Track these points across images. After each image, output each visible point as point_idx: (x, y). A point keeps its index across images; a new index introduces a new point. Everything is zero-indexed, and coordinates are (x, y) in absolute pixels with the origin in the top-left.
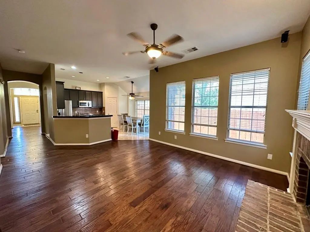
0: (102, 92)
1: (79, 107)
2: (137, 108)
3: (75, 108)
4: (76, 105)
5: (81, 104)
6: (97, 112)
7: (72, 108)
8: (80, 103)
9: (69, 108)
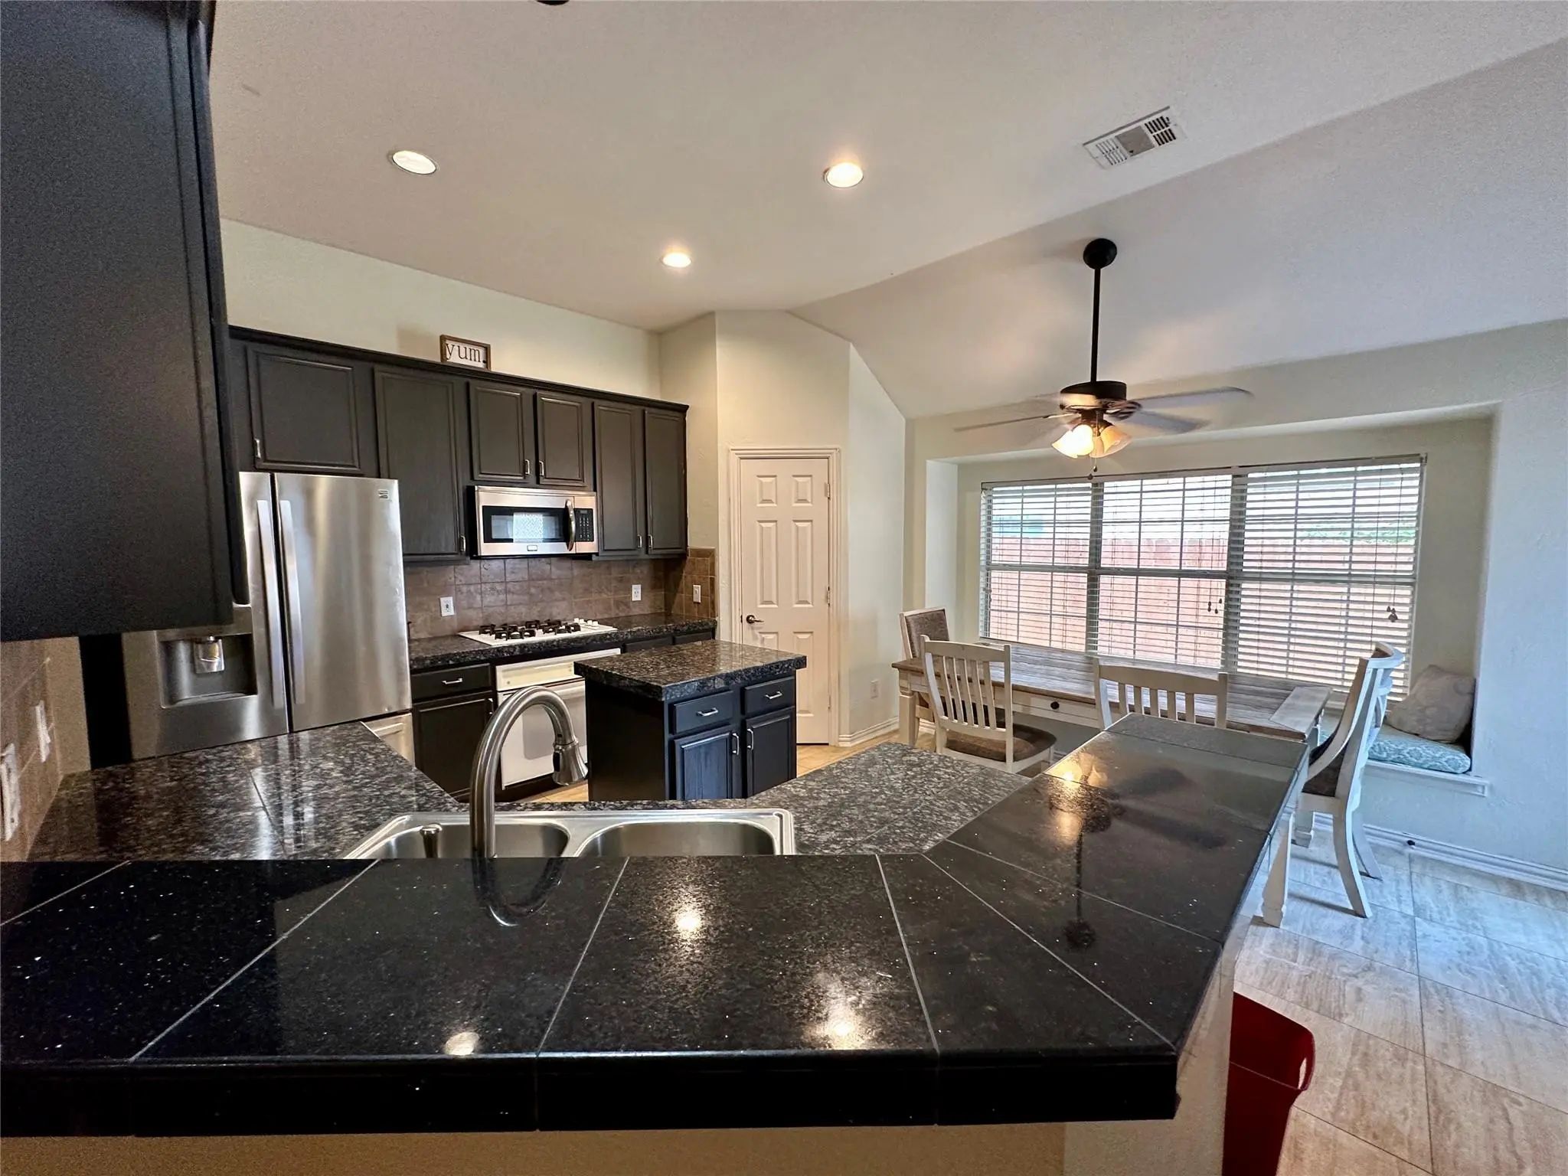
0: (683, 409)
1: (473, 552)
2: (988, 558)
3: (440, 561)
4: (447, 537)
5: (496, 521)
6: (637, 593)
7: (406, 564)
8: (490, 511)
9: (378, 569)
